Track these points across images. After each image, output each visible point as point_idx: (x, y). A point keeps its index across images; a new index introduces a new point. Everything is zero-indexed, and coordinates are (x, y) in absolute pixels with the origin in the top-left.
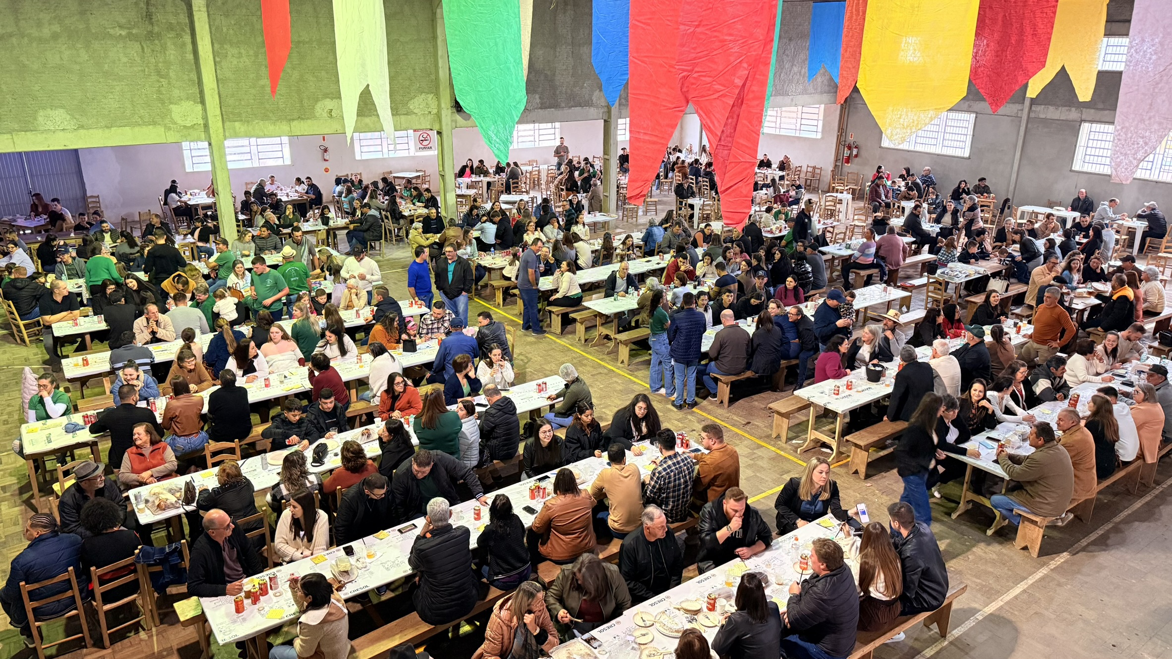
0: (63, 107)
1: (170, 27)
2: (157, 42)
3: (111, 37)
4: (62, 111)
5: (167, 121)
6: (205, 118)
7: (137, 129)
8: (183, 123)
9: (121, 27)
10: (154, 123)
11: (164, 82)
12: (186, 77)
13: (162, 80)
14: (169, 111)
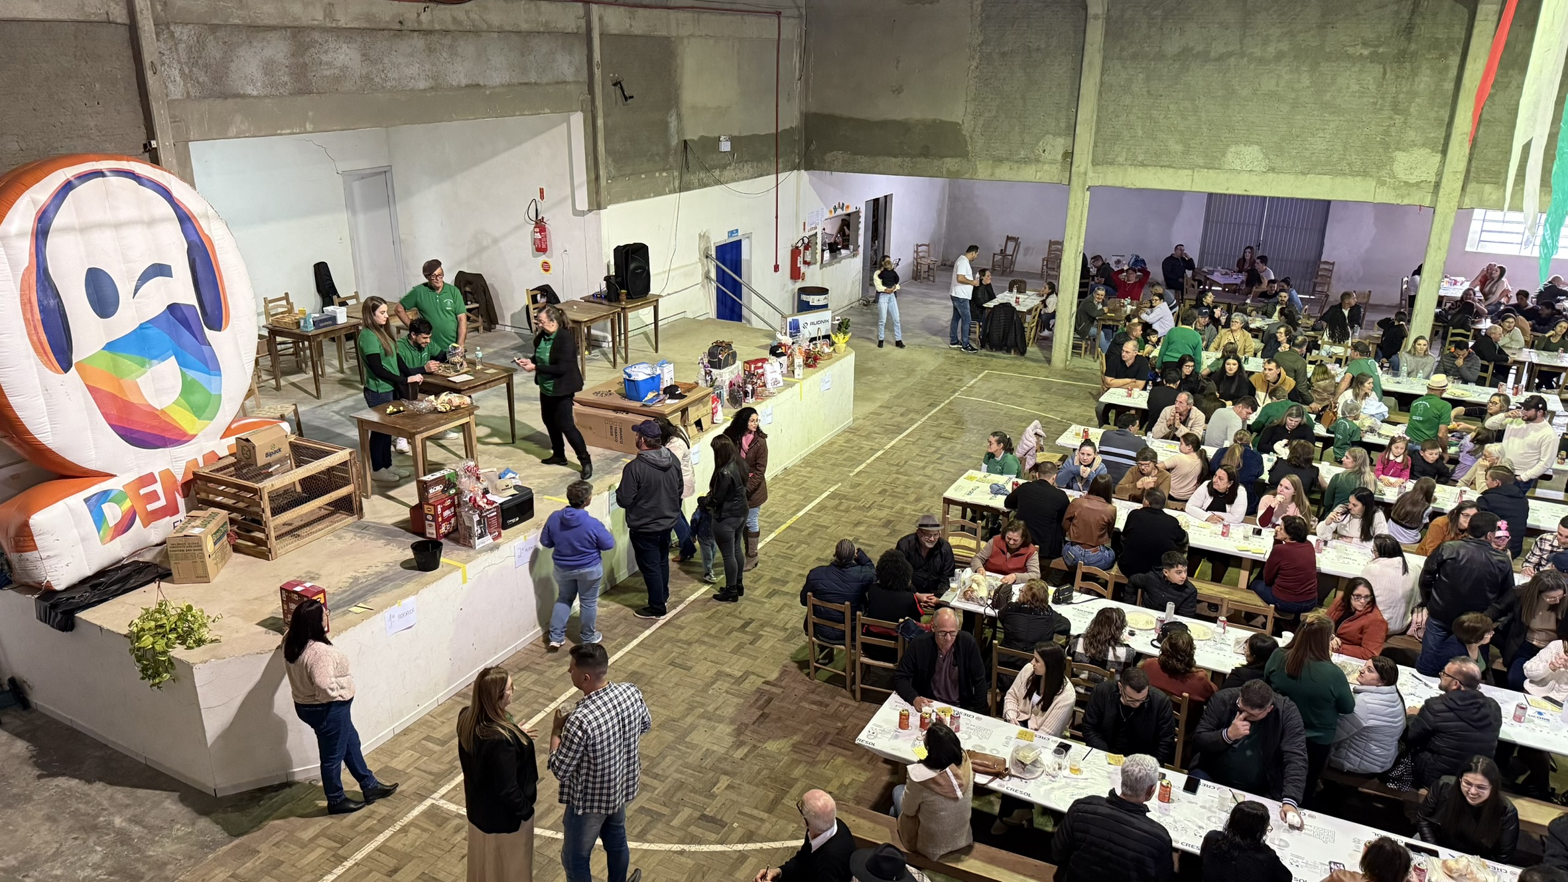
0: (1258, 143)
1: (1435, 44)
2: (1407, 65)
3: (1349, 57)
4: (1256, 148)
5: (1383, 173)
6: (1440, 174)
7: (1339, 180)
8: (1404, 178)
9: (1365, 44)
10: (1365, 174)
11: (1399, 119)
12: (1432, 115)
13: (1397, 116)
14: (1392, 160)
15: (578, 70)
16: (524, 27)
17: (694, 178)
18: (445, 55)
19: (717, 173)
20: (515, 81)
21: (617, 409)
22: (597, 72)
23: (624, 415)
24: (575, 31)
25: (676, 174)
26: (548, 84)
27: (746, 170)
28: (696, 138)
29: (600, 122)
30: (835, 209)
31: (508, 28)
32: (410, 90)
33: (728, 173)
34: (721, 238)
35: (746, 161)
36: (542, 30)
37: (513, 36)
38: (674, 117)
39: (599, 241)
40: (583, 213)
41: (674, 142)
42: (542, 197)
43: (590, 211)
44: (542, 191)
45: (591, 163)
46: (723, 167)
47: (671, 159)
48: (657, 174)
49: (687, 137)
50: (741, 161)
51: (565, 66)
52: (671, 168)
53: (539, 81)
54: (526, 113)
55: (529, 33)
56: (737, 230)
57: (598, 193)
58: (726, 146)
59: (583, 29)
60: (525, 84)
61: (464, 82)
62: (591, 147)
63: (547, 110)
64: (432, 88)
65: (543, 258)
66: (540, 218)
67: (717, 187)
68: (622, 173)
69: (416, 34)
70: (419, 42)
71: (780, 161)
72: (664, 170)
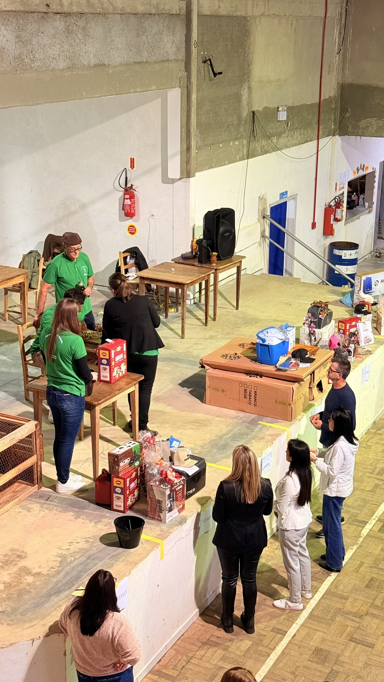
15: (178, 49)
16: (141, 9)
17: (257, 145)
18: (79, 36)
19: (275, 140)
20: (131, 60)
21: (249, 373)
22: (194, 50)
23: (258, 379)
24: (178, 12)
25: (245, 142)
26: (155, 62)
27: (295, 137)
28: (261, 109)
29: (194, 97)
30: (358, 169)
31: (128, 10)
32: (53, 70)
33: (283, 140)
34: (274, 200)
35: (296, 129)
36: (154, 11)
37: (132, 17)
38: (246, 90)
39: (187, 207)
40: (173, 181)
41: (245, 113)
42: (132, 166)
43: (180, 179)
44: (132, 161)
45: (184, 134)
46: (279, 135)
47: (241, 129)
48: (231, 143)
49: (255, 109)
50: (294, 129)
51: (169, 45)
52: (241, 137)
53: (149, 60)
54: (138, 90)
55: (144, 15)
56: (286, 192)
57: (188, 162)
58: (283, 116)
59: (184, 11)
60: (139, 63)
61: (93, 62)
62: (185, 120)
63: (154, 87)
64: (69, 68)
65: (130, 222)
66: (129, 185)
67: (274, 153)
68: (206, 143)
69: (58, 16)
70: (59, 24)
71: (321, 128)
72: (236, 139)
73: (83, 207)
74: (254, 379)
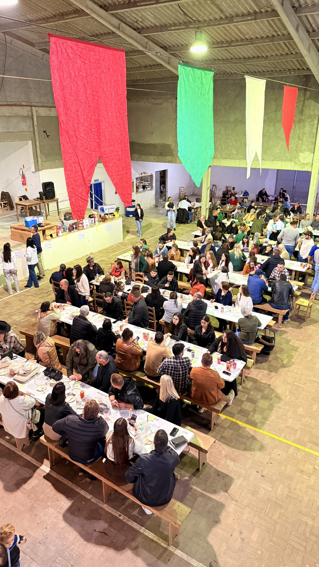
1: (310, 117)
2: (302, 124)
5: (296, 160)
6: (313, 160)
7: (283, 162)
8: (303, 162)
10: (291, 160)
11: (300, 142)
12: (310, 140)
13: (299, 141)
14: (299, 156)
15: (29, 127)
16: (7, 114)
20: (5, 131)
21: (23, 230)
22: (36, 128)
24: (27, 115)
26: (17, 132)
29: (38, 144)
30: (142, 174)
34: (93, 182)
36: (14, 115)
37: (3, 117)
39: (40, 181)
42: (24, 168)
43: (35, 172)
44: (23, 165)
45: (35, 156)
51: (24, 126)
53: (14, 131)
54: (9, 141)
55: (9, 116)
56: (99, 180)
57: (38, 166)
59: (30, 115)
60: (9, 132)
62: (35, 151)
63: (17, 140)
65: (25, 187)
66: (23, 174)
68: (49, 160)
73: (12, 182)
74: (23, 232)
